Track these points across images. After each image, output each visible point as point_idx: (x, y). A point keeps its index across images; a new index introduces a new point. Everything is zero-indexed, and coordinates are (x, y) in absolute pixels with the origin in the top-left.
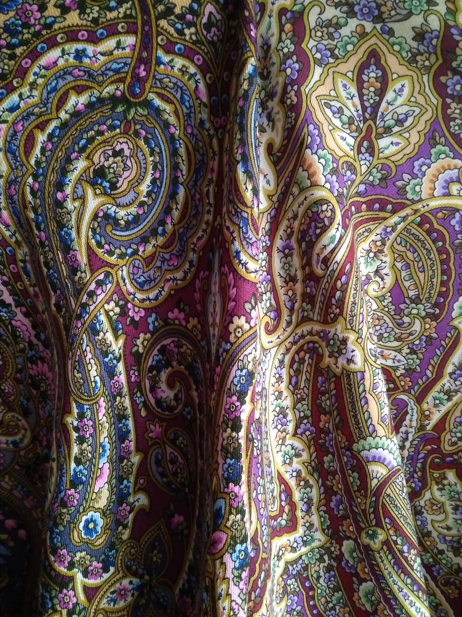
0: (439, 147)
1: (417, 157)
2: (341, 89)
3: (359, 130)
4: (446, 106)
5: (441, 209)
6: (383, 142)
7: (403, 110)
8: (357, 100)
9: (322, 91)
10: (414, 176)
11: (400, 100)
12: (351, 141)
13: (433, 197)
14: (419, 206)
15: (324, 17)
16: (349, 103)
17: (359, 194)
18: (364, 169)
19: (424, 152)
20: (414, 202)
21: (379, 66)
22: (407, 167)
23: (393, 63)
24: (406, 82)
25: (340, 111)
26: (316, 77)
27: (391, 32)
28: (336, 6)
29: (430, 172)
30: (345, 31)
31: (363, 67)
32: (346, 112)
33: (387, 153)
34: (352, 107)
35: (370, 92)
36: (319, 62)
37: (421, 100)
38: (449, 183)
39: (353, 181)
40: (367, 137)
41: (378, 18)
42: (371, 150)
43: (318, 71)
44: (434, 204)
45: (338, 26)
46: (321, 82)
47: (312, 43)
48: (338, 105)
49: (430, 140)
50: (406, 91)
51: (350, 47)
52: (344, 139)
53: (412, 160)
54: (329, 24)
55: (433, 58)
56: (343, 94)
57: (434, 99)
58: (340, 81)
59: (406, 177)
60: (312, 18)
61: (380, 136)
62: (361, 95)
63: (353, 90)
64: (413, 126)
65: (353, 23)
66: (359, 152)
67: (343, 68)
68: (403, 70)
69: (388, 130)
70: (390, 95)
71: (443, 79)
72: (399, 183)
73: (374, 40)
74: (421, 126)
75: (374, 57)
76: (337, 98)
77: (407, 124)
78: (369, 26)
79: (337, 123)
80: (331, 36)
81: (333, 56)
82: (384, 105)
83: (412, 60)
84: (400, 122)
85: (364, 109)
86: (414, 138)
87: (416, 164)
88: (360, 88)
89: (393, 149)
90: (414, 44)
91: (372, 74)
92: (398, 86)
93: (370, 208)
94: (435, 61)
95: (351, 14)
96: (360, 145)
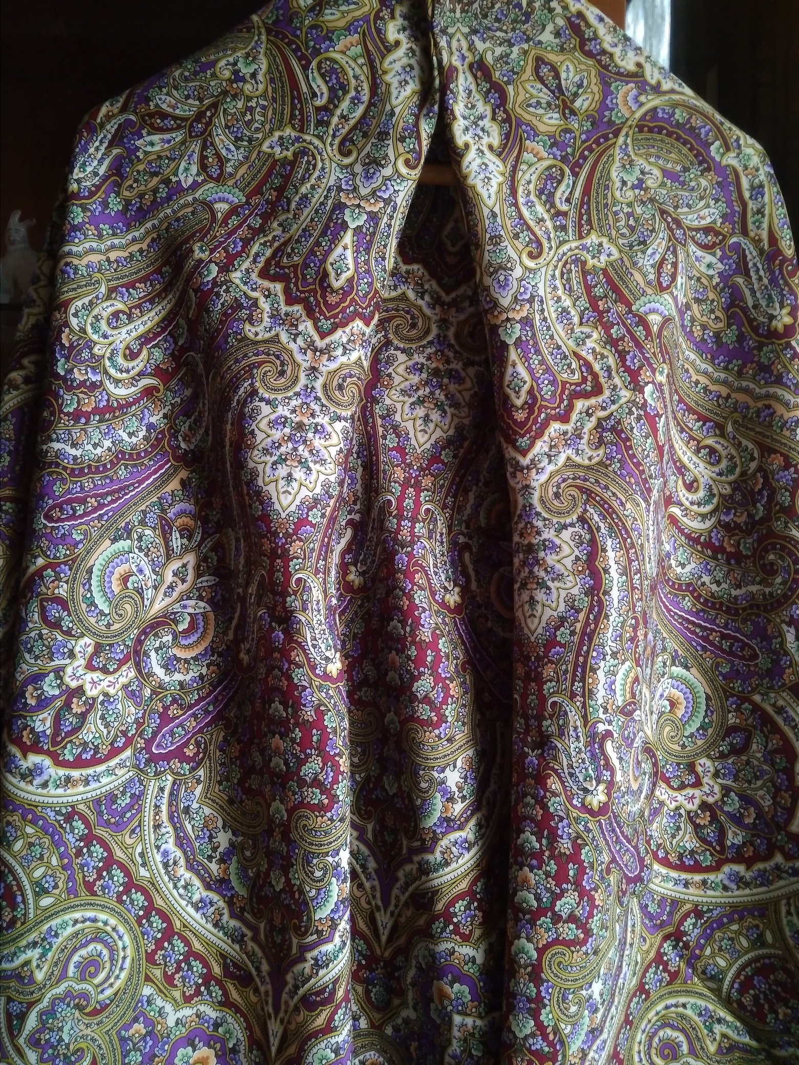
0: (613, 85)
1: (605, 98)
2: (531, 90)
3: (557, 106)
4: (599, 62)
5: (645, 114)
6: (578, 104)
7: (577, 78)
8: (545, 90)
9: (520, 99)
11: (571, 75)
12: (557, 116)
13: (633, 113)
14: (629, 123)
15: (496, 54)
16: (541, 95)
17: (584, 142)
18: (576, 126)
19: (606, 92)
20: (624, 123)
21: (546, 64)
22: (603, 106)
23: (552, 57)
24: (567, 63)
25: (539, 103)
26: (512, 93)
27: (540, 42)
28: (500, 45)
29: (620, 100)
30: (513, 56)
31: (537, 69)
32: (543, 101)
33: (584, 108)
34: (545, 96)
35: (550, 80)
36: (508, 83)
37: (583, 67)
38: (636, 99)
39: (575, 138)
40: (565, 106)
41: (528, 40)
42: (573, 113)
43: (510, 89)
44: (638, 115)
45: (508, 55)
46: (517, 94)
47: (497, 74)
48: (534, 100)
49: (605, 84)
50: (571, 68)
51: (522, 63)
52: (551, 118)
53: (603, 102)
54: (502, 57)
55: (573, 41)
56: (534, 92)
57: (590, 62)
58: (528, 86)
59: (607, 113)
60: (489, 59)
61: (573, 102)
62: (546, 86)
63: (539, 86)
64: (589, 84)
65: (515, 49)
66: (566, 119)
67: (525, 77)
68: (561, 58)
69: (576, 95)
70: (563, 75)
71: (587, 48)
72: (605, 120)
73: (533, 52)
74: (594, 81)
75: (539, 61)
76: (532, 96)
77: (585, 84)
78: (526, 46)
79: (541, 111)
80: (507, 63)
81: (514, 73)
82: (563, 82)
83: (562, 50)
84: (580, 86)
85: (553, 92)
86: (595, 89)
87: (608, 102)
88: (542, 82)
89: (586, 104)
90: (557, 40)
91: (545, 70)
92: (564, 68)
93: (599, 144)
94: (575, 41)
95: (511, 45)
96: (564, 114)
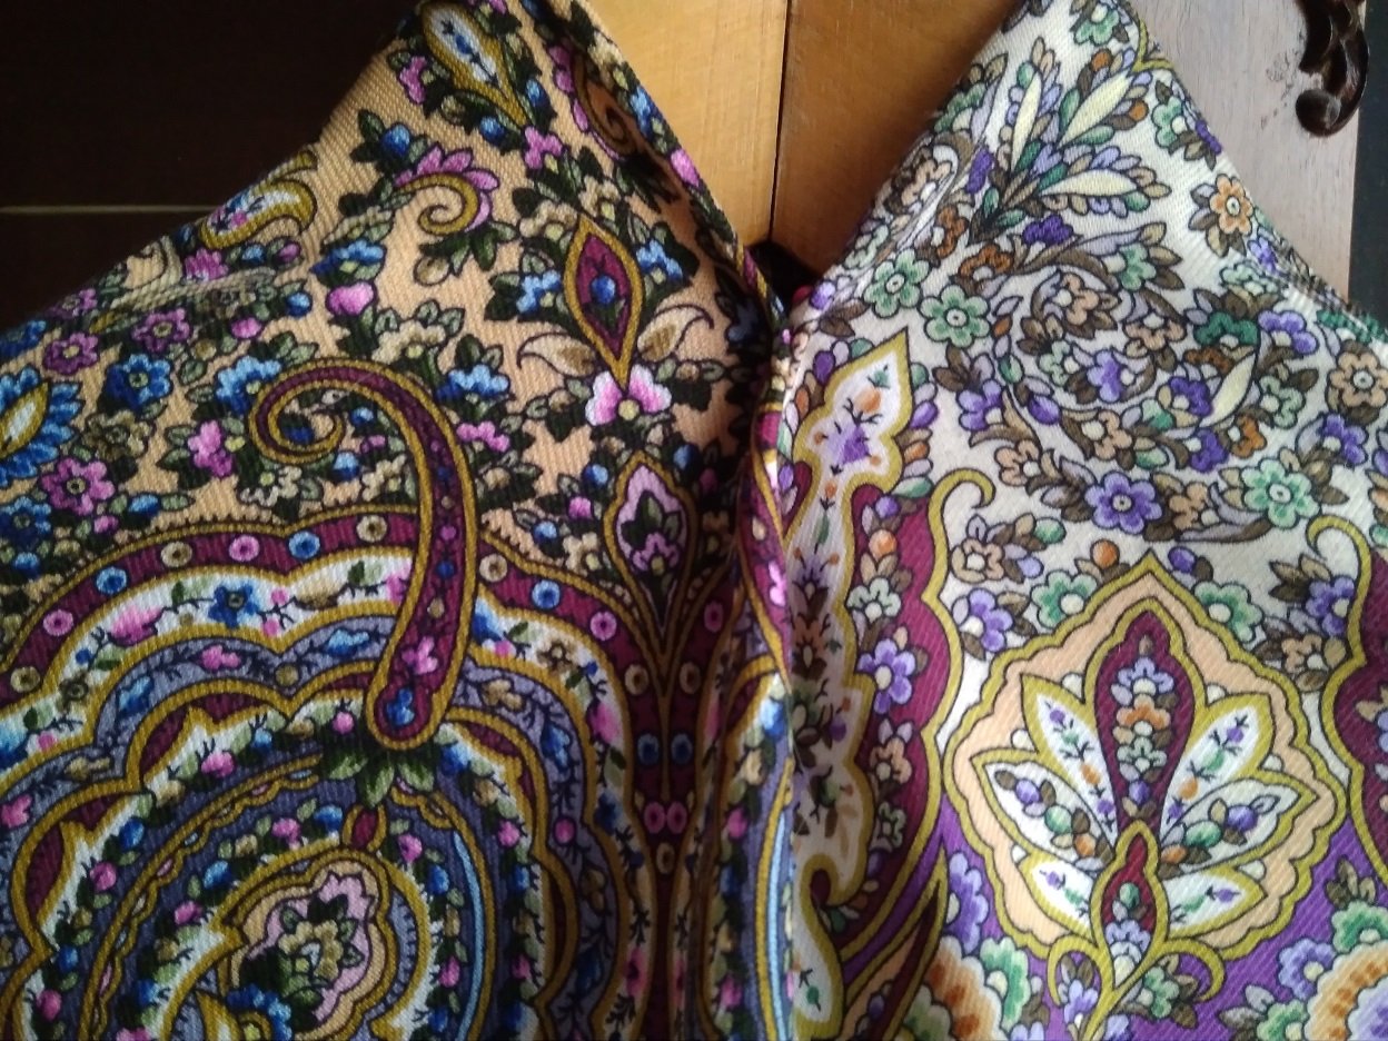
0: (1358, 909)
1: (1290, 935)
2: (1047, 727)
3: (1103, 849)
4: (1375, 788)
6: (1182, 889)
8: (1096, 759)
9: (989, 734)
10: (1283, 995)
11: (1232, 766)
12: (1080, 884)
15: (992, 514)
16: (1073, 768)
18: (1123, 968)
19: (1309, 921)
21: (1163, 660)
22: (1261, 965)
23: (1206, 654)
24: (1251, 712)
25: (1045, 794)
26: (969, 693)
27: (1200, 569)
28: (1030, 486)
29: (1331, 983)
30: (1057, 558)
31: (1113, 664)
32: (1064, 796)
33: (1195, 920)
34: (1083, 782)
35: (1138, 739)
36: (975, 646)
37: (1297, 765)
39: (1089, 1011)
40: (1133, 871)
41: (1163, 527)
42: (1146, 912)
43: (975, 671)
45: (1034, 542)
46: (985, 709)
47: (954, 589)
48: (1038, 775)
49: (1330, 885)
50: (1251, 739)
51: (1072, 604)
52: (1058, 881)
54: (1008, 534)
55: (1334, 648)
56: (1054, 741)
57: (1340, 766)
58: (1042, 703)
59: (1257, 995)
60: (955, 516)
62: (1109, 748)
63: (1086, 731)
64: (1274, 843)
65: (1082, 536)
66: (1107, 917)
67: (1051, 663)
68: (1240, 678)
69: (1196, 853)
70: (1200, 749)
71: (1366, 710)
72: (1235, 1015)
73: (1147, 586)
75: (1147, 637)
76: (1036, 752)
77: (1256, 836)
78: (1131, 547)
79: (1037, 831)
80: (1012, 570)
81: (1019, 625)
82: (1181, 777)
83: (1270, 651)
85: (1120, 786)
86: (1280, 878)
87: (1288, 957)
88: (1104, 724)
89: (1213, 910)
90: (1275, 607)
91: (1143, 683)
92: (1225, 723)
94: (1342, 659)
95: (1076, 507)
96: (1109, 896)
